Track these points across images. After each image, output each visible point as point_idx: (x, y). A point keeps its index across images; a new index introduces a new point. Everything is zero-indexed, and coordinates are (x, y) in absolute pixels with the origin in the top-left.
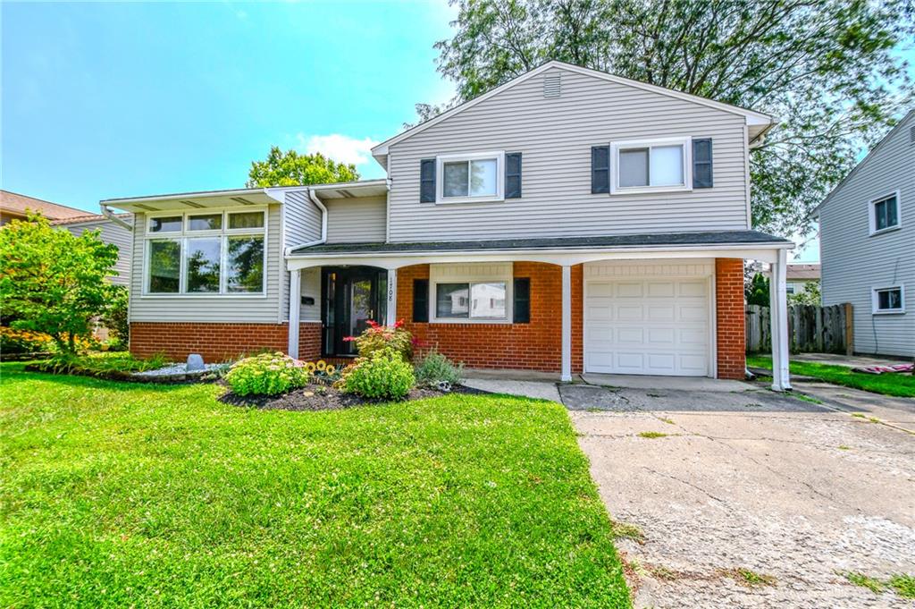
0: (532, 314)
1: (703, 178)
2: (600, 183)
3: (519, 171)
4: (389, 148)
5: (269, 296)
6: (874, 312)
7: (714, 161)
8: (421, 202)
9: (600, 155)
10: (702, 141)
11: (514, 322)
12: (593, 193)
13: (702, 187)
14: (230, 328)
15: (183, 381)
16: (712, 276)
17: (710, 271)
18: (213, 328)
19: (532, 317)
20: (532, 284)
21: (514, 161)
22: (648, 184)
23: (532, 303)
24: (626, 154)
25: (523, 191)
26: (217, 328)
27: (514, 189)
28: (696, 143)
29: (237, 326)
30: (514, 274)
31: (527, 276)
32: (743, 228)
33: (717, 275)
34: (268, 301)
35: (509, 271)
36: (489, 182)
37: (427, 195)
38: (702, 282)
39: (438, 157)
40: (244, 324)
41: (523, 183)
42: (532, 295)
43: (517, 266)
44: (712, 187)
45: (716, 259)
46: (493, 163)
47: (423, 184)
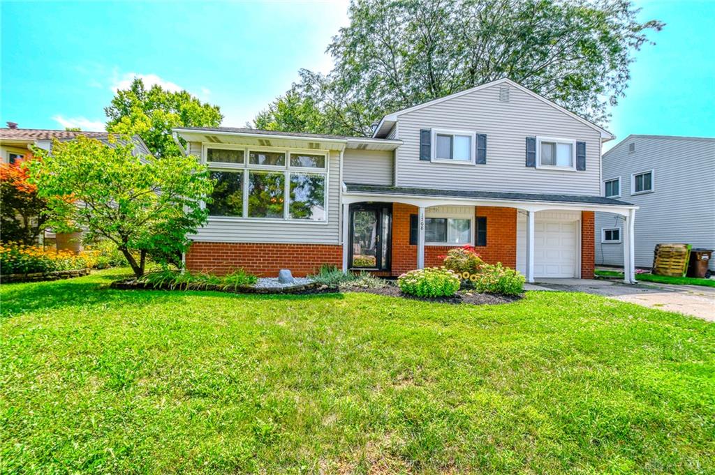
0: (487, 241)
1: (581, 166)
2: (530, 162)
3: (485, 147)
4: (398, 117)
5: (330, 223)
6: (602, 242)
7: (587, 156)
8: (420, 159)
9: (531, 142)
10: (581, 143)
11: (476, 245)
12: (527, 166)
13: (581, 170)
14: (293, 248)
16: (579, 221)
17: (579, 218)
18: (277, 248)
19: (488, 242)
20: (488, 221)
21: (482, 139)
22: (554, 164)
23: (487, 233)
24: (546, 145)
25: (487, 160)
26: (281, 248)
27: (481, 159)
28: (578, 143)
29: (300, 246)
30: (476, 214)
31: (484, 216)
32: (598, 195)
33: (582, 221)
34: (328, 227)
35: (473, 211)
36: (463, 151)
37: (425, 154)
38: (572, 224)
39: (433, 129)
40: (307, 245)
41: (487, 154)
42: (488, 228)
43: (477, 208)
44: (585, 170)
45: (582, 211)
46: (468, 139)
47: (422, 147)
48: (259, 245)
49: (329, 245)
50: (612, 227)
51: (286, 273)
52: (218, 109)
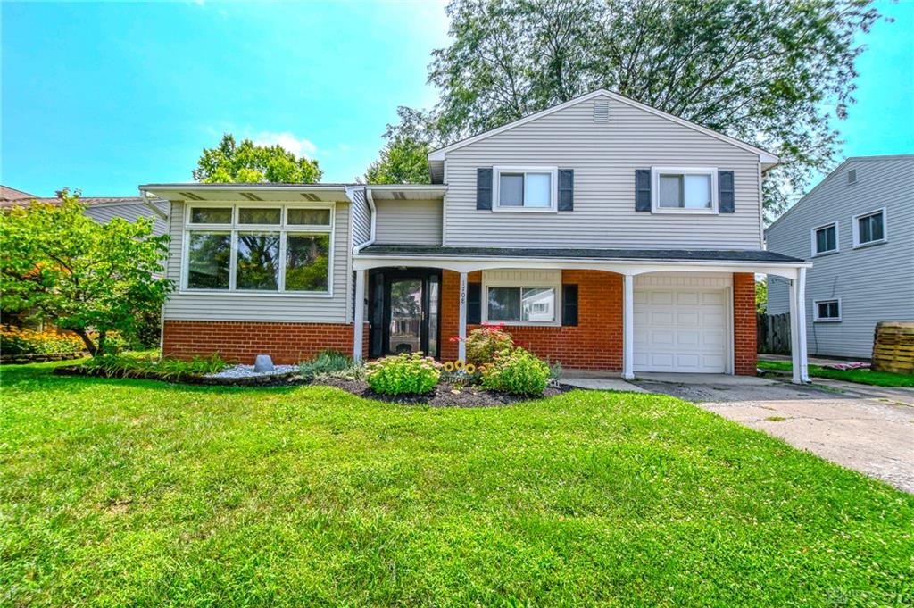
0: (580, 318)
1: (727, 204)
2: (643, 203)
3: (572, 187)
4: (446, 154)
5: (336, 296)
6: (815, 320)
7: (735, 190)
8: (478, 209)
9: (643, 177)
10: (726, 172)
11: (563, 325)
12: (637, 210)
13: (726, 212)
14: (288, 328)
15: (268, 382)
16: (729, 288)
17: (729, 283)
18: (270, 327)
19: (580, 321)
20: (580, 290)
21: (566, 177)
22: (682, 205)
23: (579, 307)
24: (666, 179)
25: (575, 205)
26: (274, 327)
27: (566, 203)
28: (722, 174)
29: (297, 326)
30: (562, 281)
31: (575, 283)
32: (758, 249)
33: (734, 287)
34: (334, 300)
35: (558, 277)
36: (540, 194)
37: (484, 202)
38: (721, 292)
39: (494, 168)
40: (306, 324)
41: (575, 197)
42: (580, 300)
43: (565, 273)
44: (733, 212)
45: (734, 273)
46: (547, 177)
47: (480, 191)
48: (247, 324)
49: (334, 325)
50: (827, 298)
51: (264, 360)
52: (315, 163)
